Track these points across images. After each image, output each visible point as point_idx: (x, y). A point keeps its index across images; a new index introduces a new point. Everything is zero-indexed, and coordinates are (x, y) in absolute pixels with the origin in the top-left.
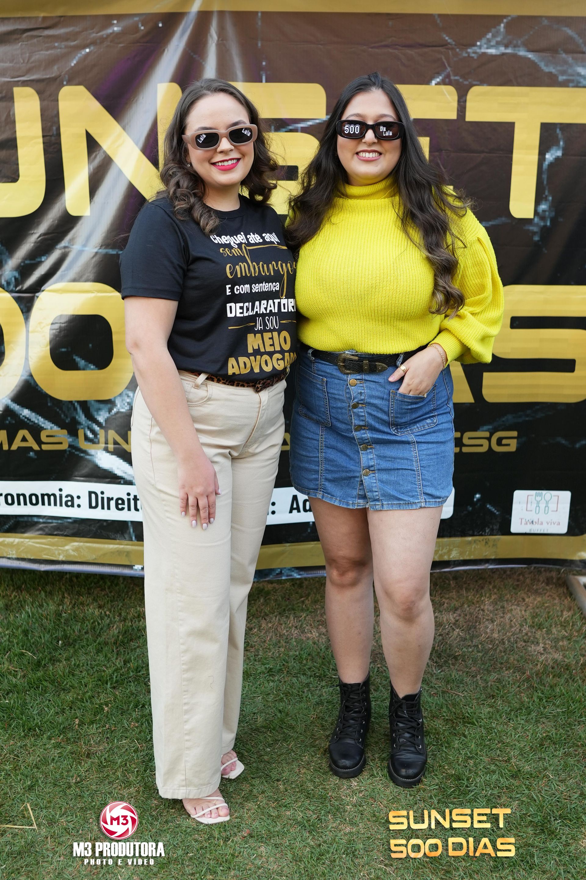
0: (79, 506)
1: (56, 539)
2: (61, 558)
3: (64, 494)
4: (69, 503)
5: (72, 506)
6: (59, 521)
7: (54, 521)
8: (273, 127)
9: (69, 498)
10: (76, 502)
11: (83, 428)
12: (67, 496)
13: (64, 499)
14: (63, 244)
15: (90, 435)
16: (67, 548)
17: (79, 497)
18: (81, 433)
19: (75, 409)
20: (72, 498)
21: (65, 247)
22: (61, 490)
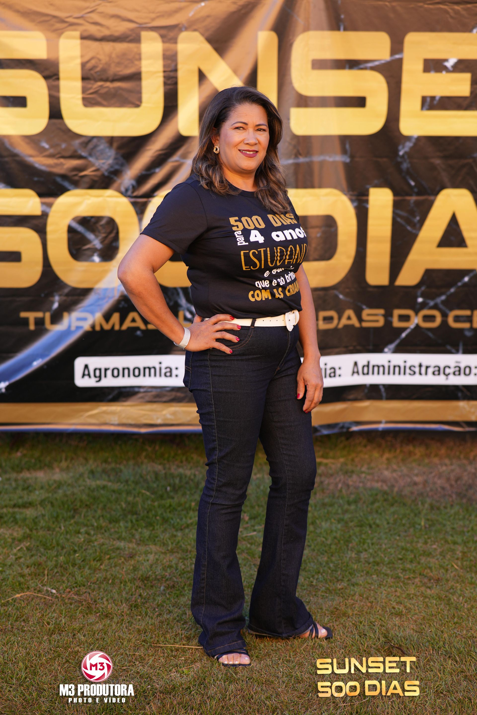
0: (177, 376)
1: (155, 406)
2: (159, 421)
3: (163, 366)
4: (168, 374)
5: (171, 376)
6: (159, 390)
7: (154, 390)
8: (347, 66)
9: (168, 370)
10: (174, 372)
11: (184, 310)
12: (166, 368)
13: (163, 371)
14: (176, 158)
15: (189, 316)
16: (164, 412)
17: (177, 368)
18: (181, 314)
19: (178, 294)
20: (171, 369)
21: (176, 161)
22: (160, 363)
